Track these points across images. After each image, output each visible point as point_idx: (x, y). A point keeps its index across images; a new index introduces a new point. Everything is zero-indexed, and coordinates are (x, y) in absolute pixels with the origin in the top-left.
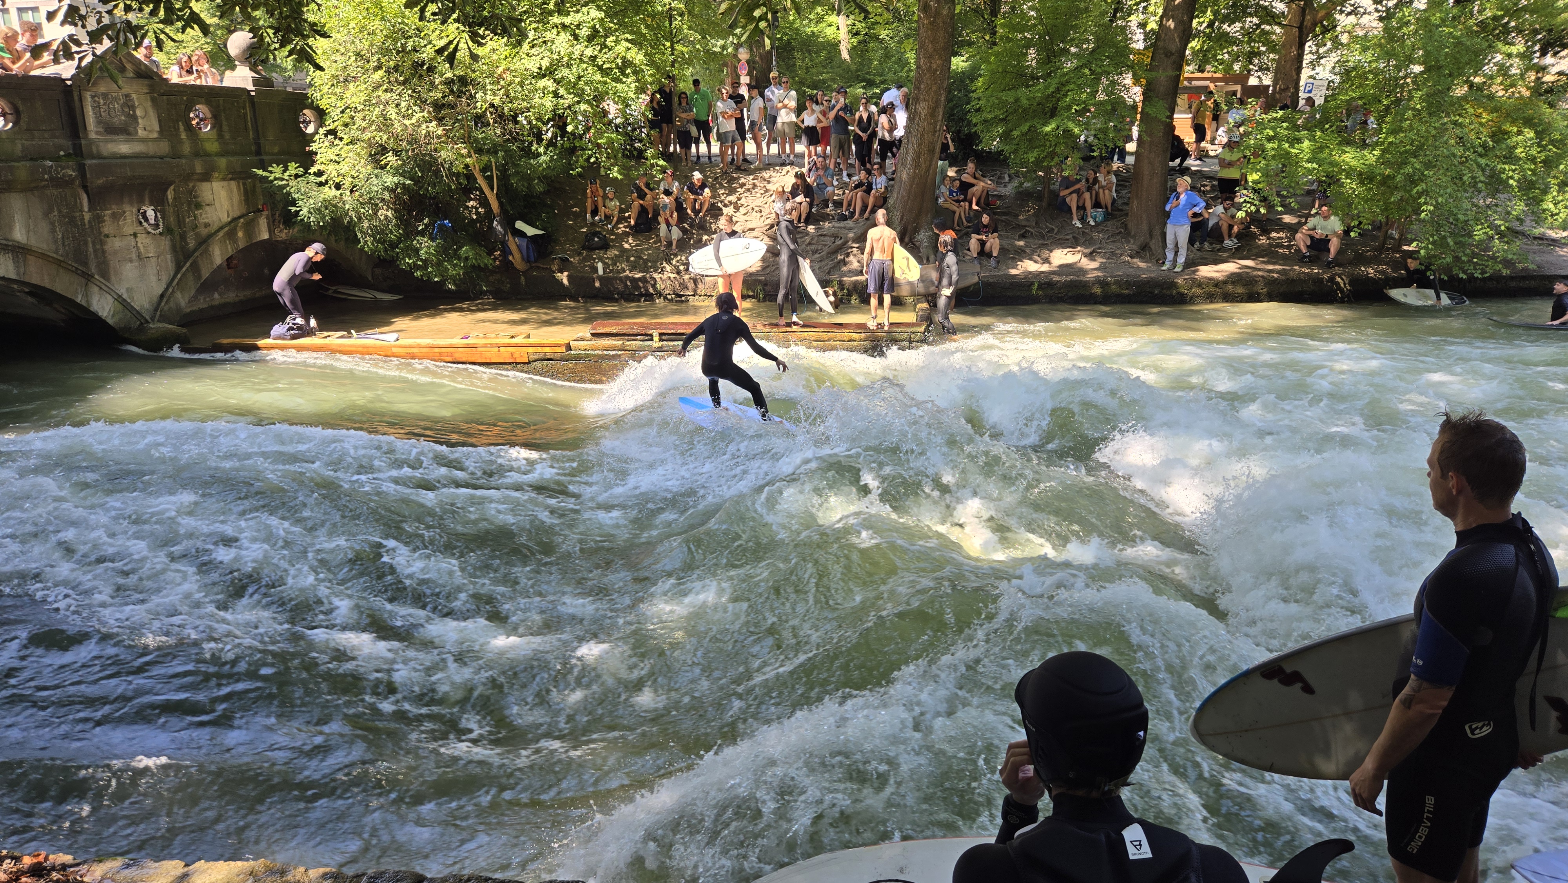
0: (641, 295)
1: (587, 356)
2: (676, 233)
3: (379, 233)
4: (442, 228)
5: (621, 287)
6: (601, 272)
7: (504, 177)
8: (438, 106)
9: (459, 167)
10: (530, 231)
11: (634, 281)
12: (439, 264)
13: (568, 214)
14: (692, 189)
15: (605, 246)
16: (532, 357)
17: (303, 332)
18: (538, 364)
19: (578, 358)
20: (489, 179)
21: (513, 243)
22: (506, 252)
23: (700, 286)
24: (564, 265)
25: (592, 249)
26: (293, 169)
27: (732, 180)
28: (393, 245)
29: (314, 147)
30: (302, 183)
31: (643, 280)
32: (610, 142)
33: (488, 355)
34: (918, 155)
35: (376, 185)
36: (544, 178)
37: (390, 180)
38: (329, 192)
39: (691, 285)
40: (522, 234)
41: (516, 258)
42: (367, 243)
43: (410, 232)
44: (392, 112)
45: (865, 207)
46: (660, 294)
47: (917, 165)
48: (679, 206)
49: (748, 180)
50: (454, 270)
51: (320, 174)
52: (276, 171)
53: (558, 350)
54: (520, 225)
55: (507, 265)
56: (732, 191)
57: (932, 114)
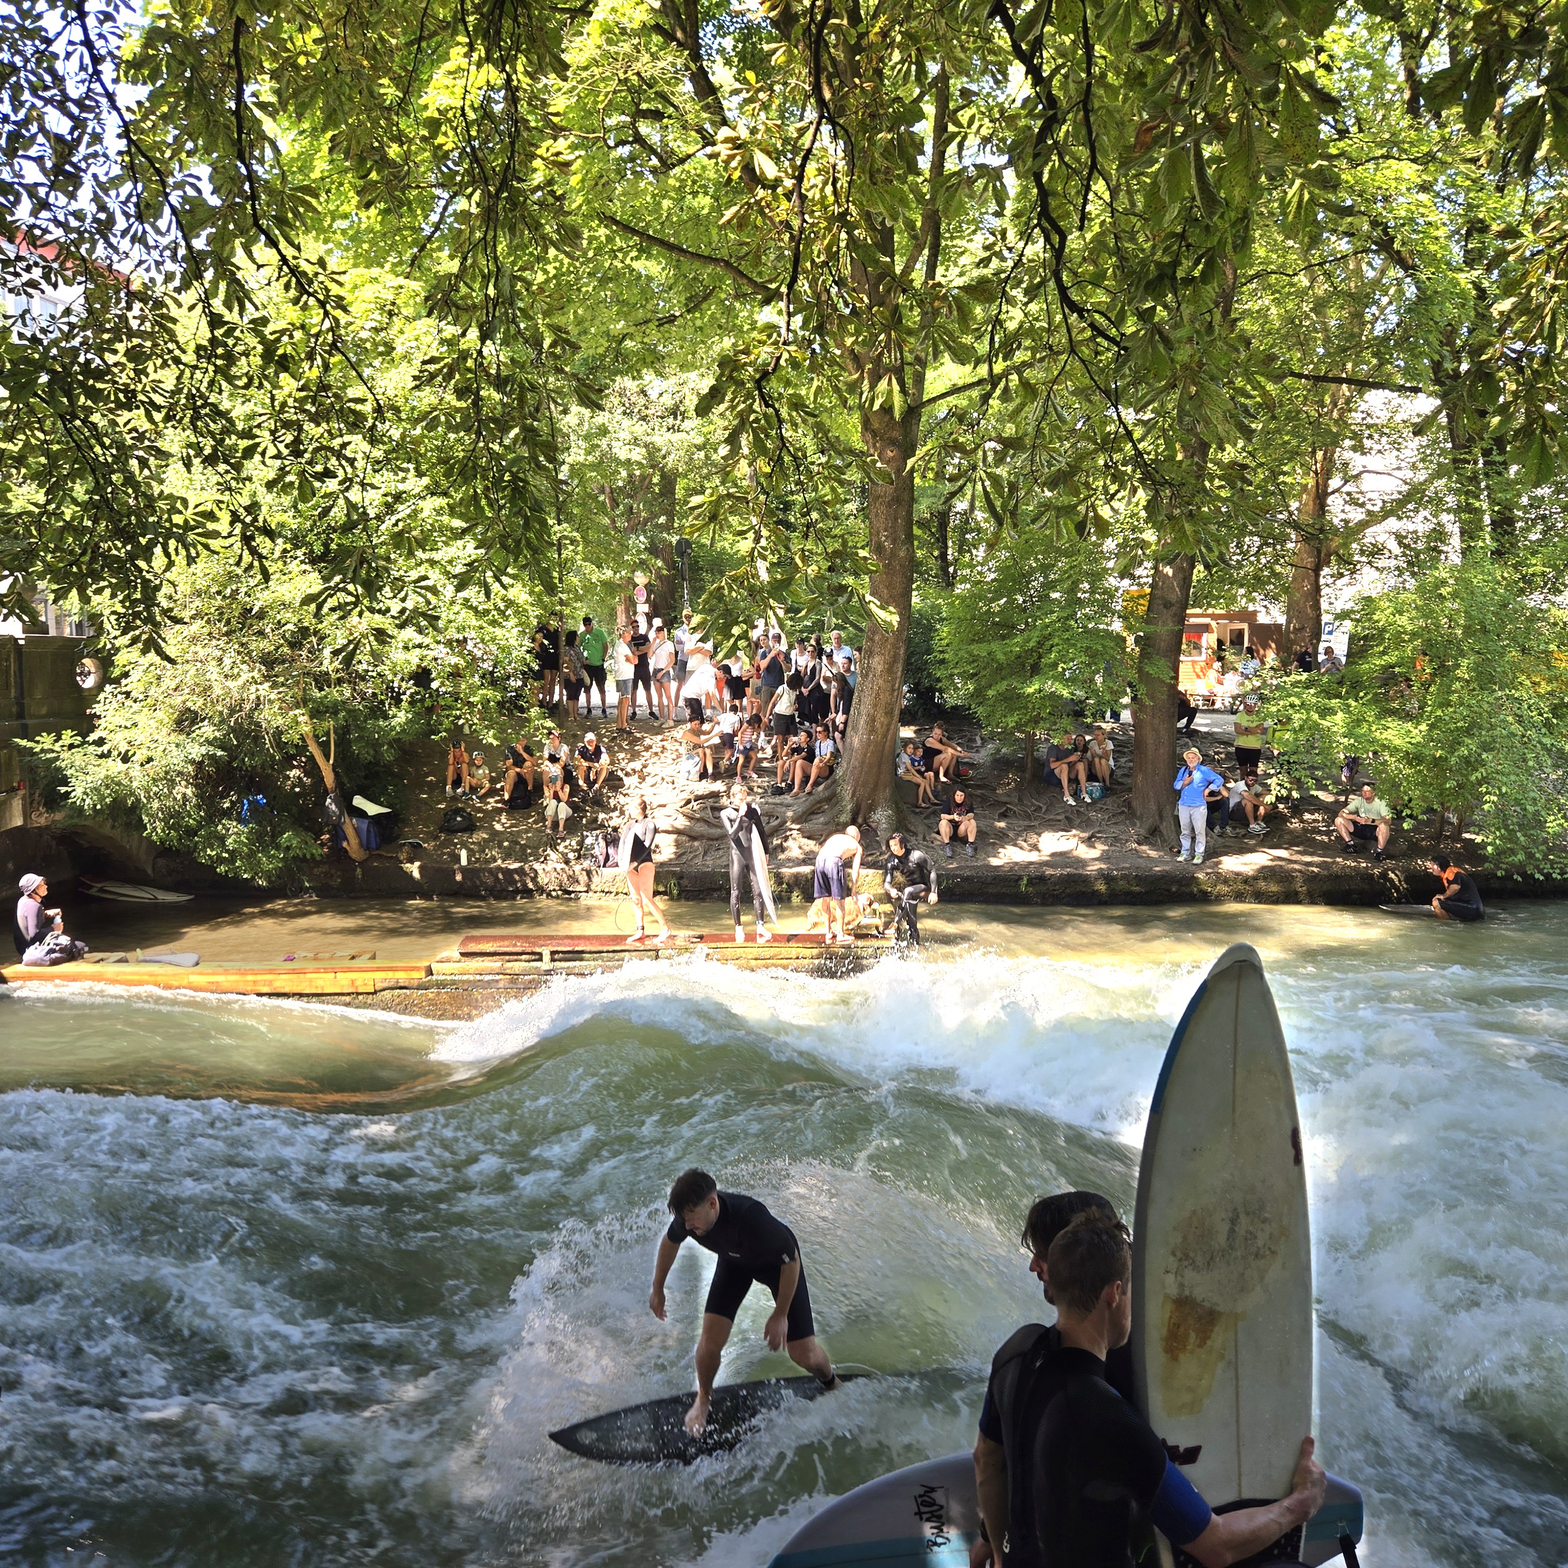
0: (517, 892)
1: (453, 982)
2: (564, 811)
3: (173, 817)
4: (254, 804)
5: (490, 881)
6: (464, 862)
7: (343, 742)
8: (268, 661)
9: (291, 736)
10: (372, 809)
11: (508, 872)
12: (252, 855)
13: (420, 784)
14: (584, 754)
15: (470, 827)
16: (379, 986)
17: (70, 955)
18: (387, 994)
19: (441, 985)
20: (325, 747)
21: (349, 825)
22: (338, 834)
23: (595, 879)
24: (416, 853)
25: (452, 830)
26: (68, 736)
27: (634, 741)
28: (191, 832)
29: (98, 709)
30: (77, 757)
31: (521, 871)
32: (486, 702)
33: (320, 983)
34: (872, 719)
35: (176, 759)
36: (396, 743)
37: (197, 751)
38: (114, 767)
39: (583, 878)
40: (361, 813)
41: (352, 845)
42: (155, 829)
43: (214, 814)
44: (213, 672)
45: (806, 778)
46: (541, 890)
47: (872, 730)
48: (568, 777)
49: (654, 741)
50: (270, 862)
51: (100, 742)
52: (46, 740)
53: (416, 975)
54: (359, 801)
55: (338, 854)
56: (635, 755)
57: (890, 670)
